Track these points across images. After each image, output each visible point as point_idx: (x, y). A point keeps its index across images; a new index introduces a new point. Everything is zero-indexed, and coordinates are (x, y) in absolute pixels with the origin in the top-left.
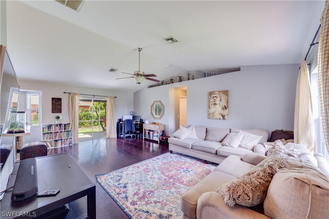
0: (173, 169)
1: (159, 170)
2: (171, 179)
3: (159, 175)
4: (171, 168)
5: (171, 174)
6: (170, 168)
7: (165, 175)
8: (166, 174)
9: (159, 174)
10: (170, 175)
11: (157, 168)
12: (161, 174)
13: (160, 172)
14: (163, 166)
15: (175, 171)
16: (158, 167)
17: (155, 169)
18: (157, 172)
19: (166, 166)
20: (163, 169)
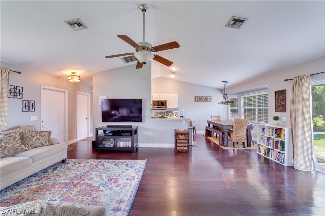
0: (75, 198)
1: (98, 188)
2: (77, 183)
3: (93, 181)
4: (79, 198)
5: (77, 188)
6: (81, 197)
7: (86, 184)
8: (85, 186)
9: (94, 183)
10: (78, 186)
11: (102, 188)
12: (91, 183)
13: (94, 185)
14: (94, 195)
15: (71, 196)
16: (103, 191)
17: (104, 186)
18: (98, 183)
19: (90, 198)
20: (92, 191)
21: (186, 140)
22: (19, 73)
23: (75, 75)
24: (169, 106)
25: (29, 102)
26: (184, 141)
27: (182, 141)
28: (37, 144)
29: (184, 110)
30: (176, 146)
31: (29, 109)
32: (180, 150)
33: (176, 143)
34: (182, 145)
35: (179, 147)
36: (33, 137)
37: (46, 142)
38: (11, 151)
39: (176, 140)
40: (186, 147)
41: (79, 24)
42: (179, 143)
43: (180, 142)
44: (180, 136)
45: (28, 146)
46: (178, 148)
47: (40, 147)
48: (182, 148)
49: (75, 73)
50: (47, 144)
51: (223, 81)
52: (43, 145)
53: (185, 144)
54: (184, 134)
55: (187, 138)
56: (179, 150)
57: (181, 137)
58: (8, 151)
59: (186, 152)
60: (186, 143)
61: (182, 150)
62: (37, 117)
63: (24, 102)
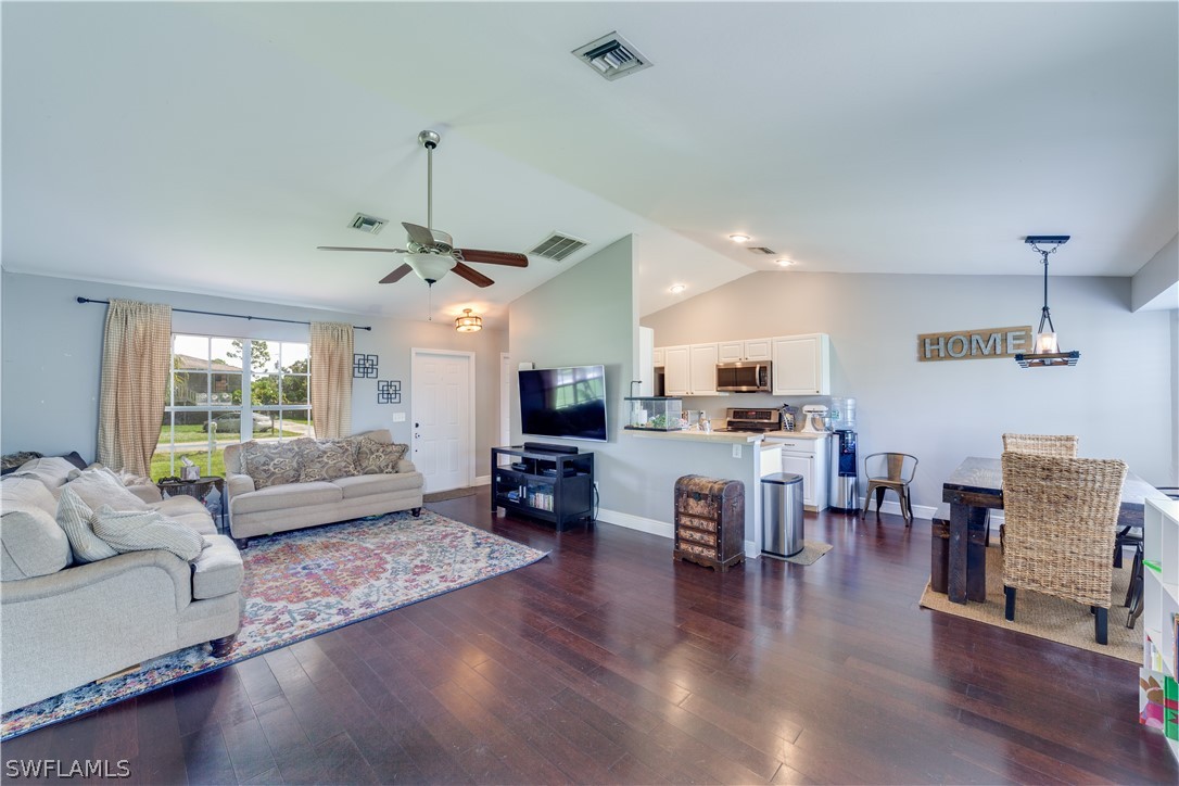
21: (712, 520)
22: (369, 329)
23: (470, 314)
24: (784, 386)
25: (389, 385)
26: (705, 523)
27: (696, 522)
28: (373, 467)
29: (850, 402)
30: (678, 538)
31: (389, 399)
32: (691, 554)
33: (678, 525)
34: (697, 536)
35: (687, 541)
36: (372, 453)
37: (387, 466)
38: (332, 473)
39: (678, 514)
40: (712, 547)
41: (370, 222)
42: (686, 527)
43: (689, 523)
44: (692, 502)
45: (359, 468)
46: (683, 546)
47: (376, 473)
48: (697, 549)
49: (470, 311)
50: (390, 469)
51: (1031, 239)
52: (382, 472)
53: (706, 537)
54: (705, 497)
55: (716, 515)
56: (686, 552)
57: (696, 507)
58: (327, 472)
59: (711, 568)
60: (709, 533)
61: (698, 556)
62: (404, 414)
63: (381, 384)
